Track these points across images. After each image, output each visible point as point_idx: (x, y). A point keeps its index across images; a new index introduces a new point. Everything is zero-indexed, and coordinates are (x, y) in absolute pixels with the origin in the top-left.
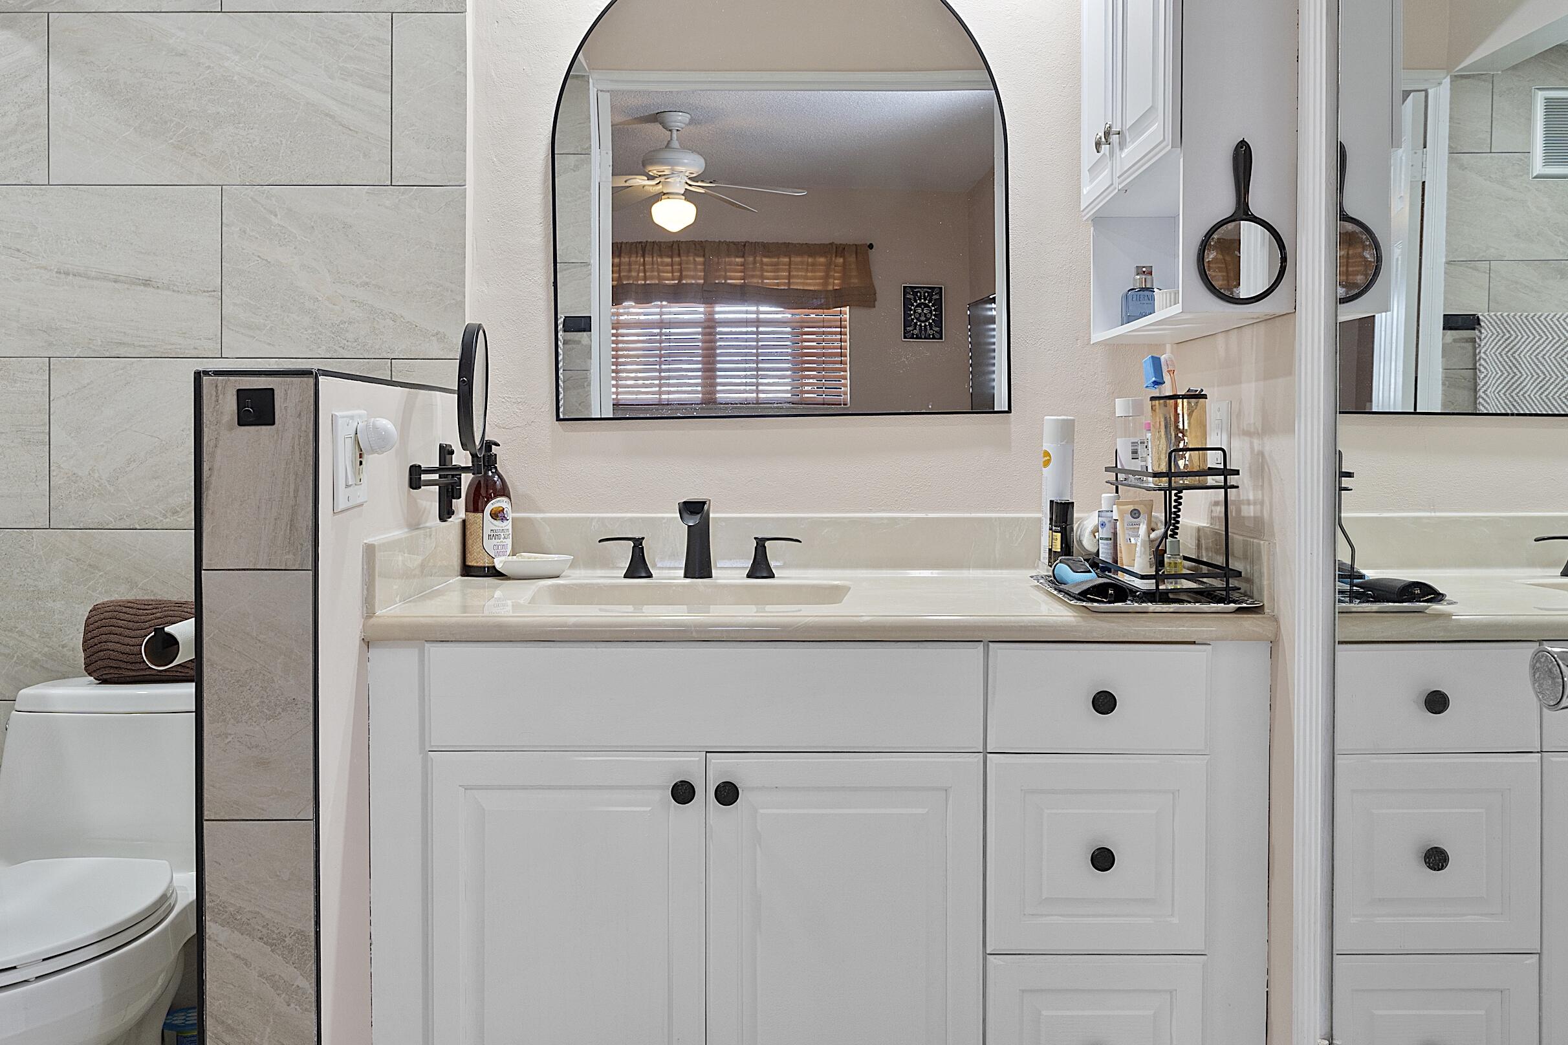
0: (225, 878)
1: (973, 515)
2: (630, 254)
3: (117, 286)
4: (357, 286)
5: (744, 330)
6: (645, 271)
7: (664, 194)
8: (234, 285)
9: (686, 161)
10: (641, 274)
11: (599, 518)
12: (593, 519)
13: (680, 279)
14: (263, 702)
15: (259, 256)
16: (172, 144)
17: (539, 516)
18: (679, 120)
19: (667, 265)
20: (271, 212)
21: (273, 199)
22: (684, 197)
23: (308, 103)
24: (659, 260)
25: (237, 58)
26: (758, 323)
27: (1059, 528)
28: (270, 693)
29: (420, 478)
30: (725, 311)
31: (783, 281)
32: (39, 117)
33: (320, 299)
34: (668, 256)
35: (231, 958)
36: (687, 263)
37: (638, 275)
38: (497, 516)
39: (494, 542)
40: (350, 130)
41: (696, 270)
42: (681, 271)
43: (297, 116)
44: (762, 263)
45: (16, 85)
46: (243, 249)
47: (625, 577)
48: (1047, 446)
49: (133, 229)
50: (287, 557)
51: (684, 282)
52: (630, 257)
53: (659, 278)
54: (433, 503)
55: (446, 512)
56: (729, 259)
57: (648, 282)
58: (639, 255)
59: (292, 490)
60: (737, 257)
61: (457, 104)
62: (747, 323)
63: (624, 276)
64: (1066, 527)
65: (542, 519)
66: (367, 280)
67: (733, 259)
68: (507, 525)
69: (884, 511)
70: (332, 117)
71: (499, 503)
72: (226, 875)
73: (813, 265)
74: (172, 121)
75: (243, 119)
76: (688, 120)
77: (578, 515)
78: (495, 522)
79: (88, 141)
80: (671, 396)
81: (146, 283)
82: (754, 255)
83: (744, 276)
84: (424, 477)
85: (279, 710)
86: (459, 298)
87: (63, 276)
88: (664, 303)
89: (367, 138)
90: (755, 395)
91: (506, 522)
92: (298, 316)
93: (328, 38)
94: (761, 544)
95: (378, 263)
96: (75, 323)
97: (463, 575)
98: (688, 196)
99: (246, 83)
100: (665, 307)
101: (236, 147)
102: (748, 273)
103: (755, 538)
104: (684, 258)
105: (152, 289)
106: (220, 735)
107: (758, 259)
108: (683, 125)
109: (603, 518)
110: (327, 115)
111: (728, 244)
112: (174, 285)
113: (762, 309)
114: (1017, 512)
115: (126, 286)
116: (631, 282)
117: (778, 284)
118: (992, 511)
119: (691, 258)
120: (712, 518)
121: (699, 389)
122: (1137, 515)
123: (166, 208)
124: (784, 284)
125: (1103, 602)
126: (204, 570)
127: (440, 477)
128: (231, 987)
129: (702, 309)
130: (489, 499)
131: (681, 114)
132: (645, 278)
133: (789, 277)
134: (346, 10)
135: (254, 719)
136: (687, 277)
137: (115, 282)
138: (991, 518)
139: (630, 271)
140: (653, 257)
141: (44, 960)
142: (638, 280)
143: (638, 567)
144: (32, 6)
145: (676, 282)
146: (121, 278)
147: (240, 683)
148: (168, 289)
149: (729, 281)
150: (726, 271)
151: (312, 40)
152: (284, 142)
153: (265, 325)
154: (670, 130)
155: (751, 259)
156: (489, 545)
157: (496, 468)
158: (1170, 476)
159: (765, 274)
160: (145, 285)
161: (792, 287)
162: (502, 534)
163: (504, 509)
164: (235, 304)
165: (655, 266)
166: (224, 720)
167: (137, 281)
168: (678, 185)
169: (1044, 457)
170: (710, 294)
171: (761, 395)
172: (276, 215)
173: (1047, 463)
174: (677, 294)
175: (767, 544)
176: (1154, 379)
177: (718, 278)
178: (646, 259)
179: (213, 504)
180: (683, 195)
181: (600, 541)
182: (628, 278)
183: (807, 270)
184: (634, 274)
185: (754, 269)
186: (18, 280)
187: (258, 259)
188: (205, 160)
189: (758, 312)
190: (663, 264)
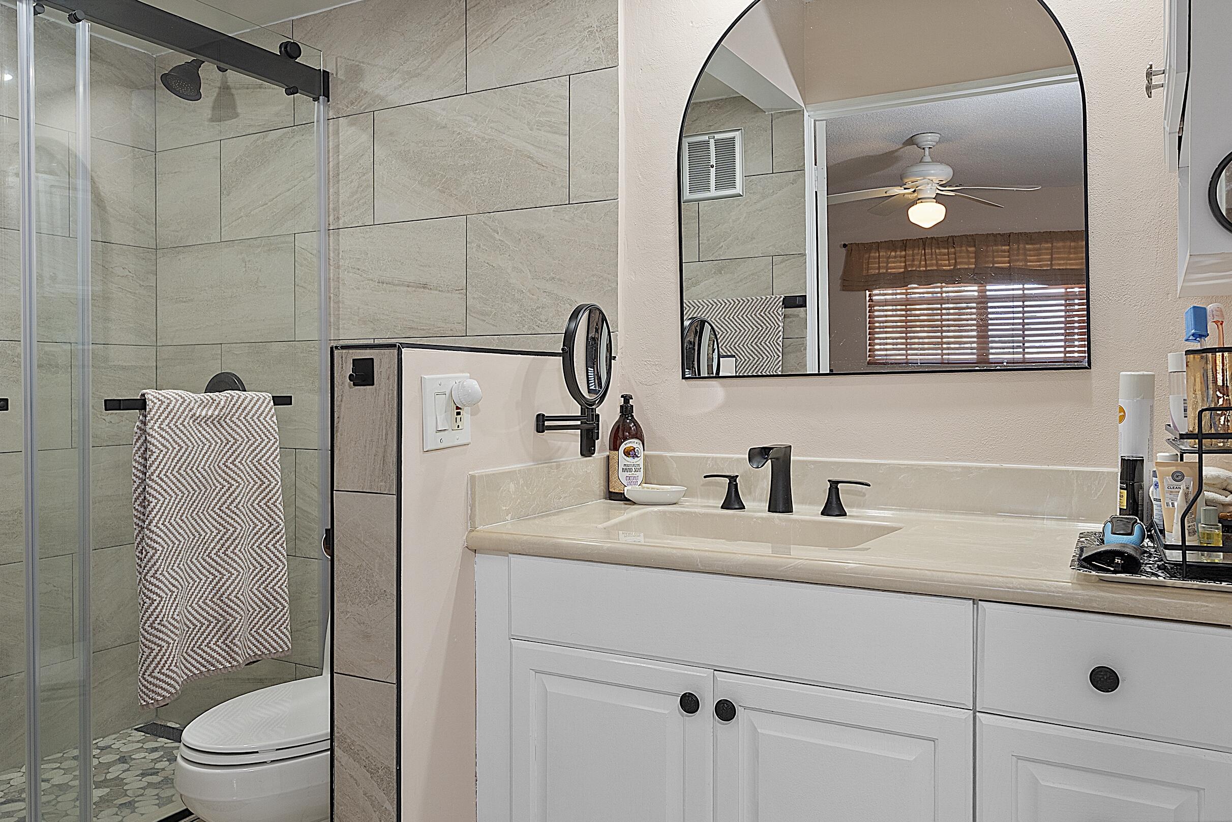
0: (345, 717)
1: (1051, 467)
2: (913, 248)
3: (409, 289)
4: (547, 281)
5: (1011, 304)
6: (925, 260)
7: (919, 199)
8: (473, 284)
9: (932, 172)
10: (923, 263)
11: (713, 458)
12: (708, 458)
13: (956, 264)
14: (367, 591)
15: (488, 263)
16: (439, 189)
17: (668, 454)
18: (929, 140)
19: (945, 255)
20: (495, 231)
21: (496, 221)
22: (935, 200)
23: (517, 150)
24: (937, 251)
25: (475, 124)
26: (1024, 298)
27: (1125, 485)
28: (371, 584)
29: (544, 424)
30: (994, 289)
31: (1047, 263)
32: (369, 180)
33: (524, 291)
34: (944, 248)
35: (348, 777)
36: (960, 253)
37: (920, 263)
38: (630, 454)
39: (627, 474)
40: (543, 166)
41: (969, 257)
42: (955, 259)
43: (510, 160)
44: (1025, 249)
45: (357, 162)
46: (479, 259)
47: (722, 507)
48: (1122, 402)
49: (418, 250)
50: (381, 484)
51: (958, 267)
52: (913, 251)
53: (937, 265)
54: (573, 443)
55: (587, 449)
56: (996, 248)
57: (928, 268)
58: (921, 248)
59: (384, 434)
60: (1004, 245)
61: (612, 137)
62: (1013, 298)
63: (909, 264)
64: (1133, 484)
65: (670, 456)
66: (554, 276)
67: (1000, 247)
68: (640, 461)
69: (960, 460)
70: (532, 158)
71: (634, 443)
72: (346, 715)
73: (1075, 248)
74: (439, 174)
75: (479, 167)
76: (938, 138)
77: (699, 454)
78: (627, 459)
79: (394, 194)
80: (951, 357)
81: (425, 286)
82: (1018, 243)
83: (1009, 261)
84: (547, 423)
85: (377, 598)
86: (614, 285)
87: (381, 284)
88: (943, 284)
89: (553, 170)
90: (1021, 356)
91: (636, 459)
92: (511, 304)
93: (529, 101)
94: (834, 485)
95: (560, 262)
96: (387, 315)
97: (606, 499)
98: (939, 199)
99: (480, 141)
100: (944, 287)
101: (474, 187)
102: (1012, 258)
103: (829, 481)
104: (958, 249)
105: (427, 290)
106: (343, 612)
107: (1021, 246)
108: (934, 144)
109: (716, 458)
110: (529, 157)
111: (995, 235)
112: (440, 287)
113: (1026, 286)
114: (1095, 465)
115: (414, 289)
116: (914, 269)
117: (1040, 266)
118: (1071, 465)
119: (964, 248)
120: (793, 461)
121: (975, 351)
122: (1180, 478)
123: (436, 234)
124: (1047, 265)
125: (1108, 571)
126: (336, 491)
127: (581, 422)
128: (348, 798)
129: (976, 288)
130: (625, 439)
131: (930, 134)
132: (926, 266)
133: (1051, 260)
134: (541, 79)
135: (362, 603)
136: (961, 263)
137: (408, 287)
138: (1068, 471)
139: (913, 260)
140: (932, 249)
141: (277, 750)
142: (920, 267)
143: (733, 501)
144: (365, 109)
145: (952, 267)
146: (411, 284)
147: (355, 575)
148: (436, 290)
149: (996, 265)
150: (993, 257)
151: (519, 105)
152: (503, 181)
153: (491, 312)
154: (924, 149)
155: (1015, 246)
156: (623, 476)
157: (632, 416)
158: (1200, 437)
159: (1028, 258)
160: (424, 288)
161: (1053, 268)
162: (633, 468)
163: (635, 448)
164: (474, 298)
165: (934, 256)
166: (345, 601)
167: (419, 285)
168: (930, 191)
169: (1120, 412)
170: (980, 276)
171: (1027, 356)
172: (498, 233)
173: (1122, 418)
174: (953, 277)
175: (839, 486)
176: (1193, 331)
177: (987, 262)
178: (926, 251)
179: (340, 443)
180: (934, 198)
181: (705, 477)
182: (912, 266)
183: (1070, 253)
184: (916, 263)
185: (1018, 255)
186: (358, 289)
187: (487, 265)
188: (457, 198)
189: (1023, 289)
190: (940, 254)
